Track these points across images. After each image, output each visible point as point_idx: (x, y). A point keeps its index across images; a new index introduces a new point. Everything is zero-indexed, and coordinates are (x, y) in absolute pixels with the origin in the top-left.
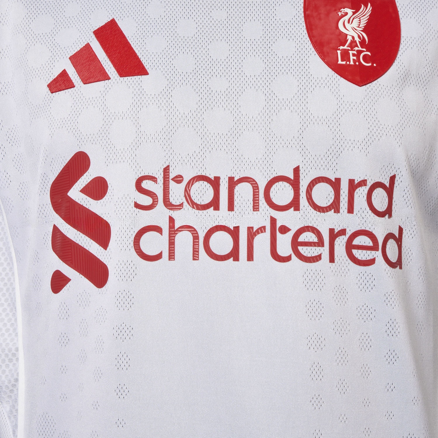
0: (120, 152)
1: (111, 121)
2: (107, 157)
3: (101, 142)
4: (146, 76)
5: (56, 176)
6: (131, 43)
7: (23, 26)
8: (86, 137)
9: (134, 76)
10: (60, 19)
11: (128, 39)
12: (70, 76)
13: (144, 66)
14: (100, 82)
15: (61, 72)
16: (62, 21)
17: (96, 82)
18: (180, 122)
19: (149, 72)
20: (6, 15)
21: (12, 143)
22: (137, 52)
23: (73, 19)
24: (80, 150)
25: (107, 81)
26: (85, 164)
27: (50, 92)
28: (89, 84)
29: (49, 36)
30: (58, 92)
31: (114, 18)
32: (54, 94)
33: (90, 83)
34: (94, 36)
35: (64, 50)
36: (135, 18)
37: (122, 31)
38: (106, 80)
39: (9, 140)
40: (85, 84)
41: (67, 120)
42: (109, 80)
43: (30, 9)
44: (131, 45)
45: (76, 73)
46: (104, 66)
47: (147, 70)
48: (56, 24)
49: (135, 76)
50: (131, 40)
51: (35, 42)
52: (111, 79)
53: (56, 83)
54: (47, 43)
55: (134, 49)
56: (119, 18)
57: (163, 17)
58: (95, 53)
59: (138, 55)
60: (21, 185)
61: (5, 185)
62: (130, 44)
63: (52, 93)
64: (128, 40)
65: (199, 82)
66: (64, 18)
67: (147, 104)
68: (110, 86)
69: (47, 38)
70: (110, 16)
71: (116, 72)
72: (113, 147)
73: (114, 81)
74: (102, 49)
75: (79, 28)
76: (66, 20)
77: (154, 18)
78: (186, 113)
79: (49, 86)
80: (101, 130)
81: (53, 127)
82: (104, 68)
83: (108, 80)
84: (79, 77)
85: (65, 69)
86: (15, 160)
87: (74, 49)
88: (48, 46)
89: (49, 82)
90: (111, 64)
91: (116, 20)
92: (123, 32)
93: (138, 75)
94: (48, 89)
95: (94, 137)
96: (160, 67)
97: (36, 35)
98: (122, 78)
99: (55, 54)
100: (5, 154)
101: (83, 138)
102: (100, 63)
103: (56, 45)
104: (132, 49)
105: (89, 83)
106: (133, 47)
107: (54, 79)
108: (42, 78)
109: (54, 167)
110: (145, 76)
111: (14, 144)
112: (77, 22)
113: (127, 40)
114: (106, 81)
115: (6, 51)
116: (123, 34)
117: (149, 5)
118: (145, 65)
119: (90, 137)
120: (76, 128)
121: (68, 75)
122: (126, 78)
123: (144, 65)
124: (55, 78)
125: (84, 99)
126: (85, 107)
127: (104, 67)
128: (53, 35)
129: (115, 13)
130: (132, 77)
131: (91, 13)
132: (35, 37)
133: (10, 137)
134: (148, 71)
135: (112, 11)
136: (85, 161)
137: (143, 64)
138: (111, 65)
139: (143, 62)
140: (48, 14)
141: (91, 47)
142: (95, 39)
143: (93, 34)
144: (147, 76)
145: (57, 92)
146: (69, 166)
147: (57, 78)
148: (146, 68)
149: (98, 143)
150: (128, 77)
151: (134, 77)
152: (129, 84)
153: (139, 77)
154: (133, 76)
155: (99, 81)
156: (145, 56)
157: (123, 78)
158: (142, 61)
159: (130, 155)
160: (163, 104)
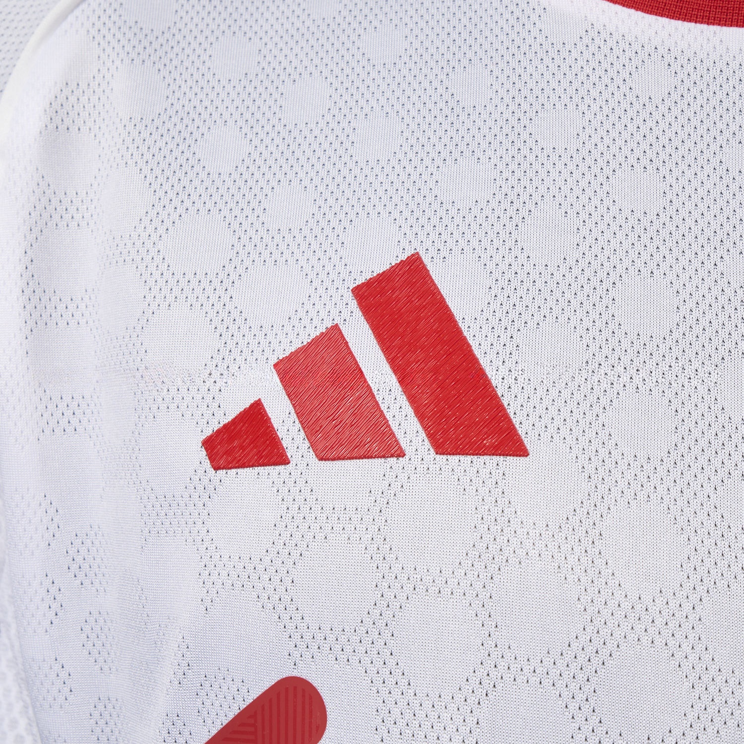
0: (427, 704)
1: (402, 597)
2: (384, 713)
3: (366, 660)
4: (518, 458)
5: (214, 731)
6: (471, 342)
7: (139, 244)
8: (319, 636)
9: (480, 455)
10: (251, 232)
11: (463, 326)
12: (276, 423)
13: (513, 425)
14: (370, 460)
15: (248, 405)
16: (256, 239)
17: (360, 458)
18: (626, 627)
19: (528, 448)
20: (89, 198)
21: (81, 576)
22: (490, 372)
23: (289, 239)
24: (295, 674)
25: (392, 461)
26: (310, 723)
27: (209, 465)
28: (335, 462)
29: (216, 283)
30: (234, 471)
31: (417, 253)
32: (222, 473)
33: (339, 458)
34: (354, 304)
35: (260, 337)
36: (485, 257)
37: (442, 296)
38: (392, 456)
39: (74, 567)
40: (321, 459)
41: (261, 568)
42: (401, 459)
43: (160, 193)
44: (473, 348)
45: (294, 416)
46: (383, 407)
47: (523, 437)
48: (238, 247)
49: (485, 457)
50: (471, 330)
51: (170, 298)
52: (407, 457)
53: (231, 439)
54: (207, 307)
55: (481, 362)
56: (433, 252)
57: (571, 262)
58: (356, 362)
59: (494, 385)
60: (101, 707)
61: (55, 700)
62: (469, 346)
63: (216, 468)
64: (463, 329)
65: (689, 494)
66: (262, 232)
67: (521, 553)
68: (403, 477)
69: (209, 291)
70: (404, 243)
71: (423, 435)
72: (403, 682)
73: (416, 462)
74: (380, 351)
75: (307, 269)
76: (267, 239)
77: (544, 264)
78: (647, 599)
79: (209, 444)
80: (368, 621)
81: (214, 577)
82: (385, 418)
83: (395, 459)
84: (302, 431)
85: (259, 400)
86: (87, 629)
87: (292, 336)
88: (212, 314)
89: (208, 432)
90: (408, 403)
91: (423, 258)
92: (447, 301)
93: (493, 455)
94: (204, 453)
95: (343, 639)
96: (564, 431)
97: (176, 278)
98: (442, 456)
99: (231, 345)
100: (58, 610)
101: (308, 636)
102: (373, 396)
103: (235, 314)
104: (474, 360)
105: (334, 459)
106: (478, 356)
107: (225, 426)
108: (188, 415)
109: (208, 703)
110: (515, 458)
111: (87, 582)
112: (302, 248)
113: (459, 332)
114: (389, 459)
115: (82, 306)
116: (447, 308)
117: (528, 220)
118: (516, 421)
119: (331, 638)
120: (286, 598)
121: (268, 420)
122: (453, 459)
123: (514, 421)
124: (226, 421)
125: (317, 508)
126: (320, 536)
127: (385, 412)
128: (227, 283)
129: (422, 236)
130: (476, 457)
131: (347, 224)
132: (172, 282)
133: (79, 559)
134: (525, 442)
135: (413, 229)
136: (311, 712)
137: (512, 415)
138: (409, 410)
139: (510, 411)
140: (214, 211)
141: (344, 339)
142: (358, 313)
143: (351, 294)
144: (522, 458)
145: (230, 468)
146: (256, 713)
147: (234, 422)
148: (520, 432)
149: (354, 660)
150: (462, 458)
151: (481, 457)
152: (465, 480)
153: (496, 459)
154: (477, 454)
155: (368, 458)
156: (515, 389)
157: (445, 457)
158: (506, 405)
159: (458, 720)
160: (572, 560)
